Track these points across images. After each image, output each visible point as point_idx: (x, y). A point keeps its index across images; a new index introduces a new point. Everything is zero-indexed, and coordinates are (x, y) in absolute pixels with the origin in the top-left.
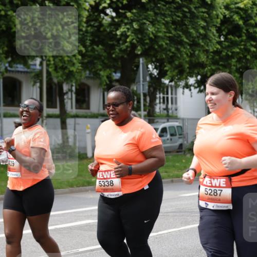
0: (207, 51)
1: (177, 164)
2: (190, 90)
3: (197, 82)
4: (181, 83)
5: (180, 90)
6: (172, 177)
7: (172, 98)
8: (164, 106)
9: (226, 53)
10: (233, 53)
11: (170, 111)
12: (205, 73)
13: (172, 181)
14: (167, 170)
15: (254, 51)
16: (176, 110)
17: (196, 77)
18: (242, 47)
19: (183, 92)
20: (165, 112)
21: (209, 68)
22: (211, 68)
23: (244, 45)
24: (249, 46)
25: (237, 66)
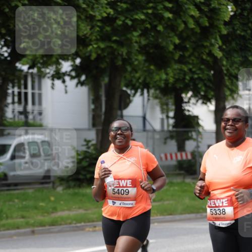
0: (91, 18)
1: (41, 204)
2: (64, 82)
3: (75, 68)
4: (48, 71)
5: (47, 83)
6: (33, 225)
7: (33, 94)
8: (21, 109)
9: (124, 21)
10: (134, 21)
11: (31, 117)
12: (87, 54)
13: (33, 232)
14: (25, 214)
15: (169, 18)
16: (40, 114)
17: (74, 60)
18: (150, 11)
19: (53, 84)
20: (22, 117)
21: (95, 46)
22: (99, 47)
23: (154, 8)
24: (162, 9)
25: (140, 42)
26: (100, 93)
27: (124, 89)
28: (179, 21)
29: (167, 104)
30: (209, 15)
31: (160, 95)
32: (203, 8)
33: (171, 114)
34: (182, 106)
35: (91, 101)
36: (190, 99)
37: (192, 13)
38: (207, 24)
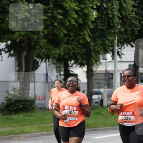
3: (7, 46)
12: (14, 39)
15: (60, 18)
17: (7, 42)
18: (50, 15)
23: (52, 13)
24: (56, 14)
25: (44, 32)
26: (22, 61)
27: (35, 58)
28: (66, 20)
29: (60, 67)
30: (83, 17)
31: (55, 62)
32: (79, 13)
33: (62, 73)
34: (68, 69)
35: (17, 65)
36: (72, 64)
37: (74, 16)
38: (82, 22)
